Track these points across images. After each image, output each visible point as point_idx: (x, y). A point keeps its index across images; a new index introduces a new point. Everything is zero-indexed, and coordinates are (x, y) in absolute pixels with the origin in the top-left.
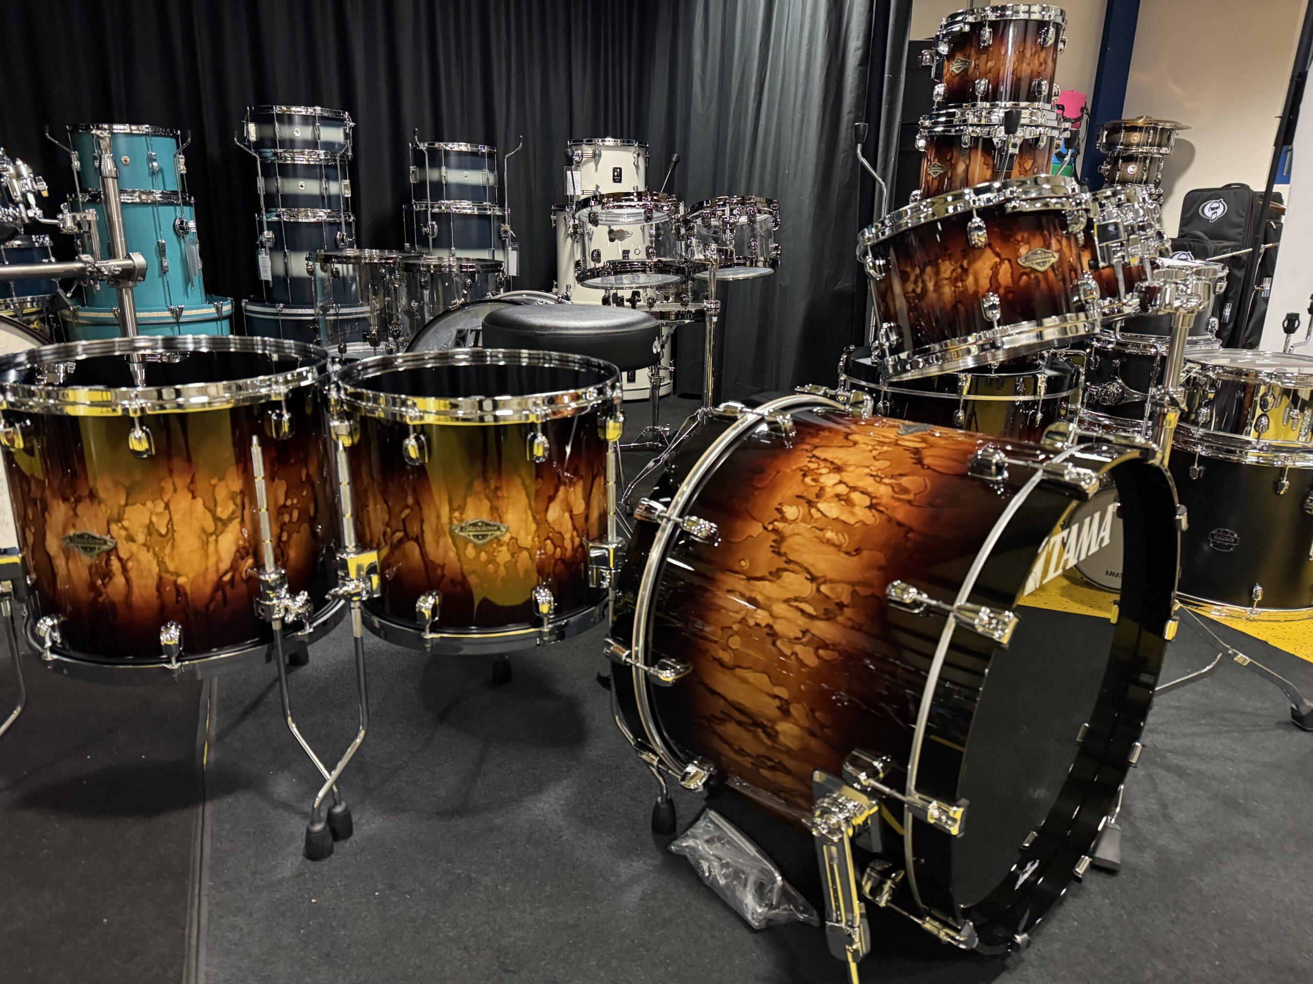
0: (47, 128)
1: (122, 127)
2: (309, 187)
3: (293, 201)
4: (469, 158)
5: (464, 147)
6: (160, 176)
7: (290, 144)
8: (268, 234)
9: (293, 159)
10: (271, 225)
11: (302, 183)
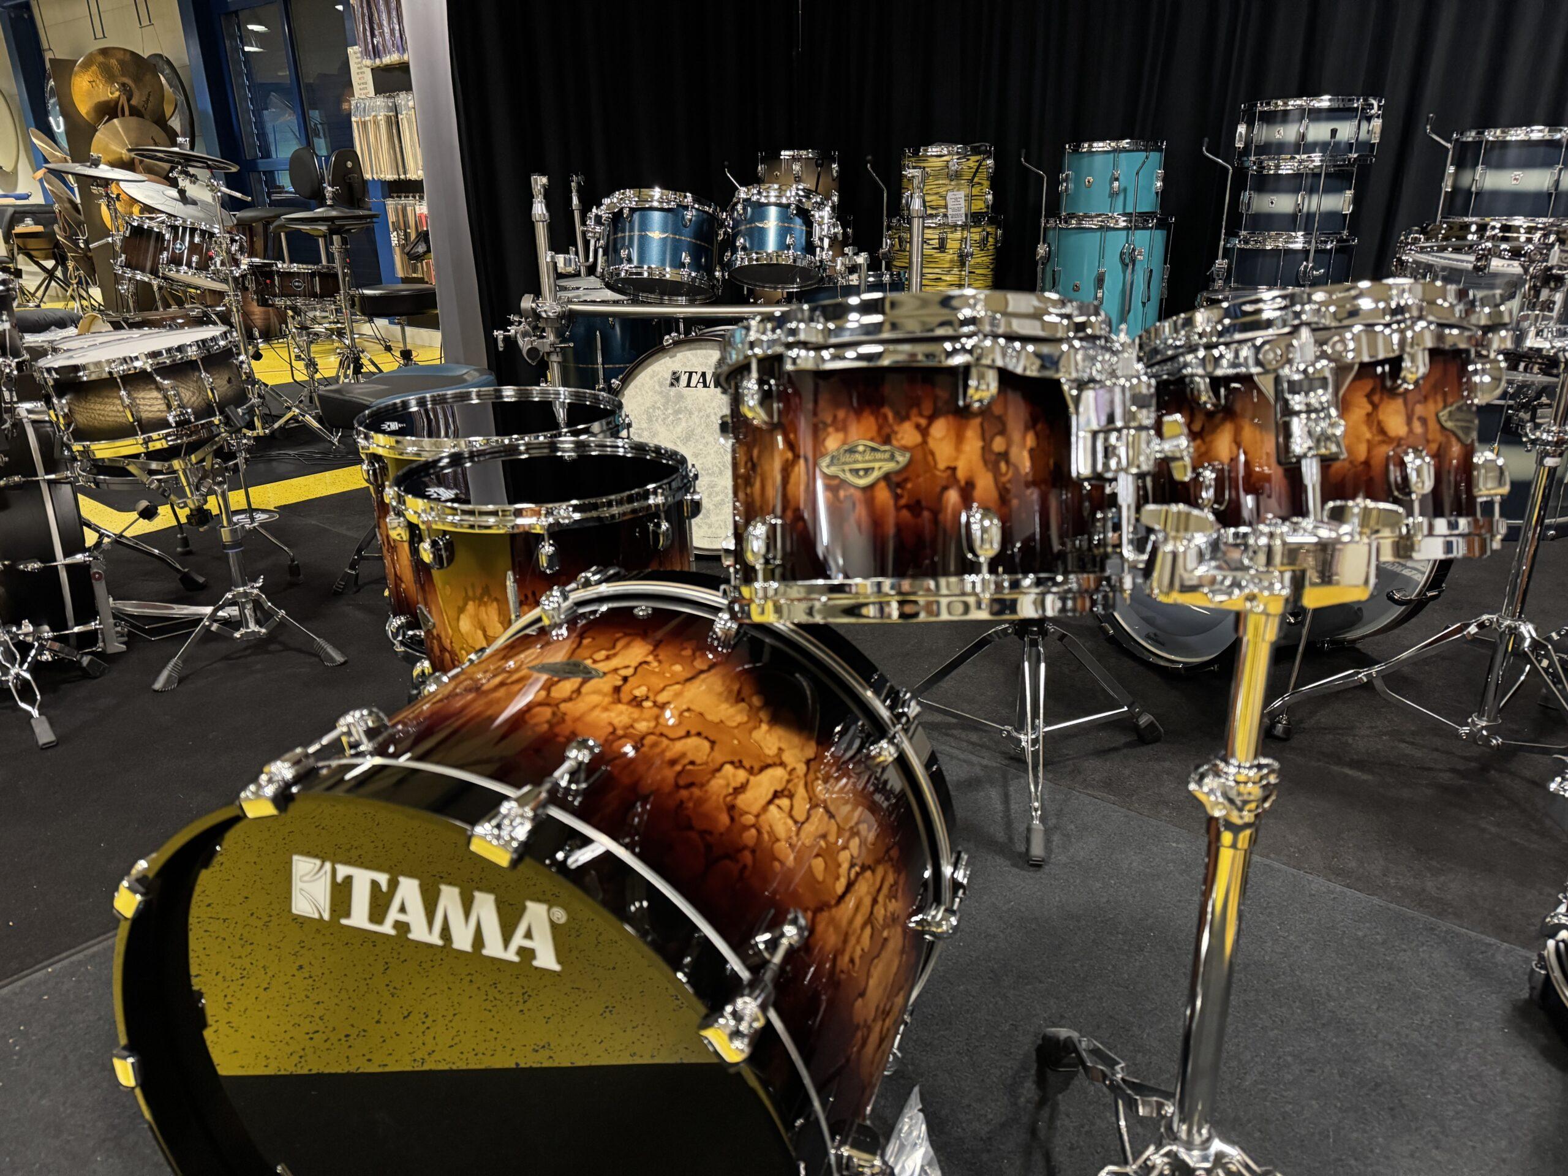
0: (1023, 152)
1: (1101, 144)
2: (1283, 203)
3: (1265, 222)
4: (1542, 150)
5: (1538, 133)
6: (1121, 197)
7: (1277, 149)
8: (1221, 263)
9: (1278, 167)
10: (1227, 253)
11: (1274, 198)
